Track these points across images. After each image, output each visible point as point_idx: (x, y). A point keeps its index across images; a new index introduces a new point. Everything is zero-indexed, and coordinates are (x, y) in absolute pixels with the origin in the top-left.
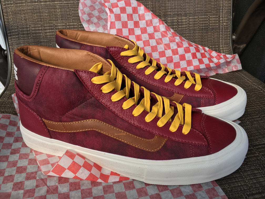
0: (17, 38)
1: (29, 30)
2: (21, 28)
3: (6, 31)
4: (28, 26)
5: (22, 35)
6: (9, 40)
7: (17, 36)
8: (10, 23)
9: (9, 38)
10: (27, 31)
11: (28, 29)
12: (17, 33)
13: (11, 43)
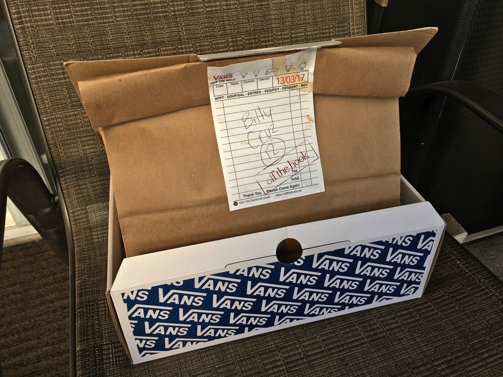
0: (73, 178)
1: (92, 164)
2: (79, 164)
3: (56, 170)
4: (90, 159)
5: (81, 172)
6: (63, 183)
7: (75, 175)
8: (62, 159)
9: (62, 179)
10: (89, 166)
11: (90, 163)
12: (74, 171)
13: (66, 186)
